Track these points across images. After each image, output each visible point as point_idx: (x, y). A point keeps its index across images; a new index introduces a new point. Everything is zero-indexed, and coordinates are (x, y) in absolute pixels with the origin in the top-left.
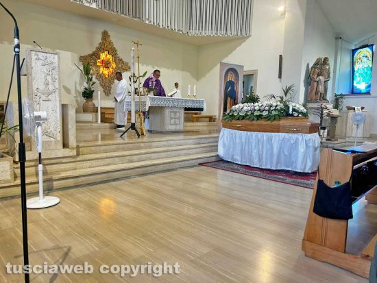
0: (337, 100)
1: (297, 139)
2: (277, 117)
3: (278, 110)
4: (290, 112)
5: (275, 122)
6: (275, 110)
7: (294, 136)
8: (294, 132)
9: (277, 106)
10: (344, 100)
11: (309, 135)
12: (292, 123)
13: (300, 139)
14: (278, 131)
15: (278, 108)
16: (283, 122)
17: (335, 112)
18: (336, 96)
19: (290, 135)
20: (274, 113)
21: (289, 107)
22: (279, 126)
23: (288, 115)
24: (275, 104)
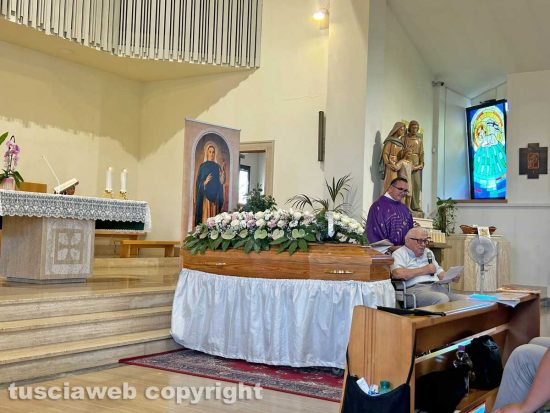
0: (442, 211)
1: (346, 294)
2: (303, 244)
3: (304, 227)
4: (331, 233)
5: (299, 256)
6: (298, 227)
7: (339, 286)
8: (339, 278)
9: (302, 219)
10: (456, 213)
11: (371, 284)
12: (334, 258)
13: (352, 292)
14: (305, 276)
15: (305, 223)
16: (316, 256)
17: (439, 238)
18: (440, 202)
19: (331, 283)
20: (296, 234)
21: (327, 222)
22: (306, 263)
23: (326, 239)
24: (298, 215)
